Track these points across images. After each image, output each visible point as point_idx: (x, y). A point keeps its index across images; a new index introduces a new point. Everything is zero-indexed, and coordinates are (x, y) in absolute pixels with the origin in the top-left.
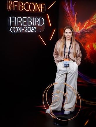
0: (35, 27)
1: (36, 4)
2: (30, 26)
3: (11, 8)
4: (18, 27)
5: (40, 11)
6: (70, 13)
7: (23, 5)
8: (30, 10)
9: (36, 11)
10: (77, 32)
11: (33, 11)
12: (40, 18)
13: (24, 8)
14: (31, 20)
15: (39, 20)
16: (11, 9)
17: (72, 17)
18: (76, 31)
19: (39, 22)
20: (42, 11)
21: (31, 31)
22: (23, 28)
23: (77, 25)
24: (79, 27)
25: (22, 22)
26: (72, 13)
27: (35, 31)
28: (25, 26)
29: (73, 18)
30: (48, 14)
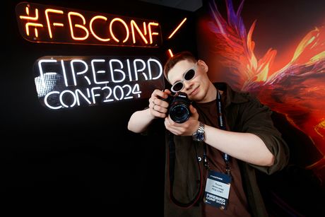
0: (137, 85)
1: (133, 22)
2: (121, 84)
3: (36, 30)
4: (77, 90)
5: (146, 42)
6: (230, 33)
7: (84, 23)
8: (112, 40)
9: (134, 42)
10: (262, 82)
11: (124, 41)
12: (148, 61)
13: (89, 32)
14: (122, 67)
15: (147, 64)
16: (37, 35)
17: (239, 43)
18: (258, 80)
19: (146, 71)
20: (151, 42)
21: (125, 96)
22: (96, 92)
23: (258, 60)
24: (267, 66)
25: (89, 74)
26: (235, 34)
27: (139, 96)
28: (102, 86)
29: (242, 45)
30: (170, 51)
